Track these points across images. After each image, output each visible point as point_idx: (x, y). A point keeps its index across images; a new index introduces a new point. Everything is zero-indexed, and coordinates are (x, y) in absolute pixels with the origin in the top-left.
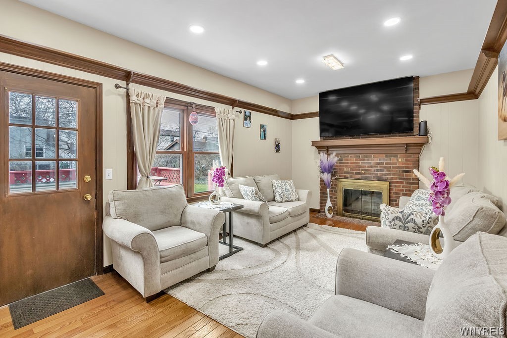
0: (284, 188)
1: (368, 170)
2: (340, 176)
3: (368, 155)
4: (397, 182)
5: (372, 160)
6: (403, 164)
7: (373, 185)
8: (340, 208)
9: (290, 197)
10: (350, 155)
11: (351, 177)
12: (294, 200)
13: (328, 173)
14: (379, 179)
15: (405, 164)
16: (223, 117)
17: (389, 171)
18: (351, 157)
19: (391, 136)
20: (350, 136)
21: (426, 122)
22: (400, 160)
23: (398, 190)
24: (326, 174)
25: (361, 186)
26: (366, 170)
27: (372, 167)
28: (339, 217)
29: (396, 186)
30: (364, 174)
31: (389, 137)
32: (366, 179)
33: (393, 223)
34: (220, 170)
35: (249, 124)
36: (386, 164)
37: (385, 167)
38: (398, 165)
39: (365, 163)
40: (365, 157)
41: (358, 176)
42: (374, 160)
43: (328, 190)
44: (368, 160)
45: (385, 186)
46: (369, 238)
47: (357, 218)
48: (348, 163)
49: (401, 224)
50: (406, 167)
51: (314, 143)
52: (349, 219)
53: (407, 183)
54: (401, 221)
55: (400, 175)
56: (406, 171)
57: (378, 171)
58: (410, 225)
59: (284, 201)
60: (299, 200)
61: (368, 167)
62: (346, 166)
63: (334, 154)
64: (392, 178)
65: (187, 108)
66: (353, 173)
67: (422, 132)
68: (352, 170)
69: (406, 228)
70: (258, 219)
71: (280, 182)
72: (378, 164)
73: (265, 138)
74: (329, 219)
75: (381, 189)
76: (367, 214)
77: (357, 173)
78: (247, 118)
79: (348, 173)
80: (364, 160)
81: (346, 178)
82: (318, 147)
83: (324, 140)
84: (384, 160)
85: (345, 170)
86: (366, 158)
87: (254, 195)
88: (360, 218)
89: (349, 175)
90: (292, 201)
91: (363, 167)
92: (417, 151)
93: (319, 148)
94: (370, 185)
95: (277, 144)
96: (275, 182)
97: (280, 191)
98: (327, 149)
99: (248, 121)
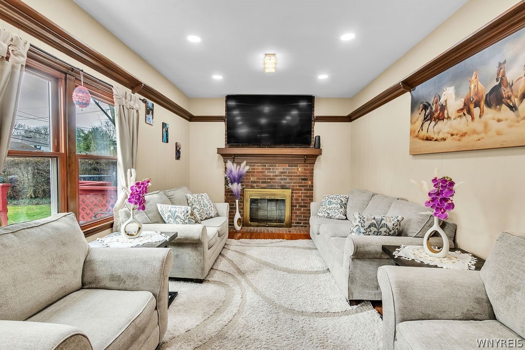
0: (202, 203)
1: (273, 179)
2: (246, 185)
3: (273, 164)
4: (297, 190)
5: (277, 169)
6: (302, 173)
7: (278, 193)
8: (246, 219)
9: (210, 213)
10: (256, 164)
11: (257, 186)
12: (213, 216)
13: (238, 184)
14: (283, 187)
15: (304, 173)
16: (124, 104)
17: (291, 179)
18: (257, 166)
19: (293, 148)
20: (258, 145)
21: (319, 137)
22: (300, 170)
23: (298, 196)
24: (236, 184)
25: (267, 195)
26: (271, 179)
27: (276, 176)
28: (246, 228)
29: (296, 193)
30: (270, 182)
31: (291, 148)
32: (272, 187)
33: (369, 230)
34: (142, 184)
35: (151, 120)
36: (289, 173)
37: (288, 176)
38: (298, 174)
39: (270, 172)
40: (270, 166)
41: (265, 185)
42: (279, 169)
43: (237, 201)
44: (273, 169)
45: (288, 192)
46: (357, 248)
47: (263, 226)
48: (254, 172)
49: (376, 230)
50: (305, 176)
51: (219, 151)
52: (256, 228)
53: (305, 190)
54: (376, 227)
55: (299, 183)
56: (304, 179)
57: (282, 179)
58: (383, 230)
59: (204, 219)
60: (218, 215)
61: (273, 176)
62: (252, 176)
63: (245, 162)
64: (293, 186)
65: (66, 76)
66: (259, 182)
67: (316, 146)
68: (259, 179)
69: (378, 233)
70: (196, 247)
71: (196, 195)
72: (282, 173)
73: (167, 142)
74: (239, 232)
75: (285, 196)
76: (271, 221)
77: (263, 182)
78: (149, 111)
79: (254, 182)
80: (270, 169)
81: (252, 187)
82: (223, 155)
83: (229, 147)
84: (287, 169)
85: (252, 179)
86: (271, 168)
87: (189, 216)
88: (266, 227)
89: (255, 184)
90: (212, 217)
91: (269, 176)
92: (312, 162)
93: (225, 156)
94: (274, 193)
95: (178, 149)
96: (190, 196)
97: (198, 207)
98: (234, 158)
99: (150, 116)
